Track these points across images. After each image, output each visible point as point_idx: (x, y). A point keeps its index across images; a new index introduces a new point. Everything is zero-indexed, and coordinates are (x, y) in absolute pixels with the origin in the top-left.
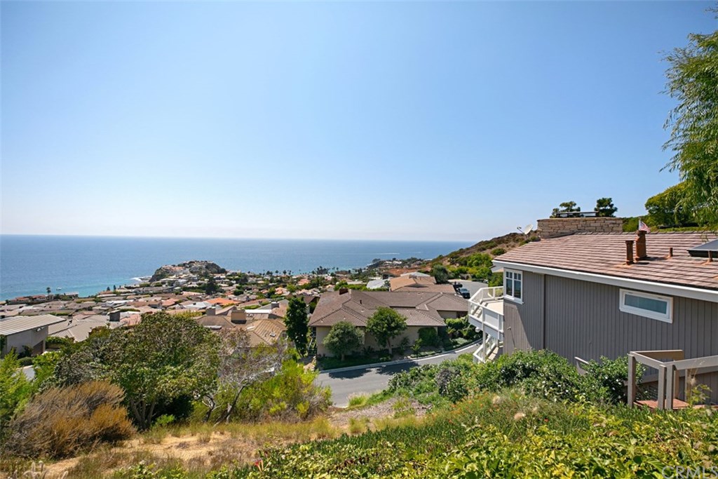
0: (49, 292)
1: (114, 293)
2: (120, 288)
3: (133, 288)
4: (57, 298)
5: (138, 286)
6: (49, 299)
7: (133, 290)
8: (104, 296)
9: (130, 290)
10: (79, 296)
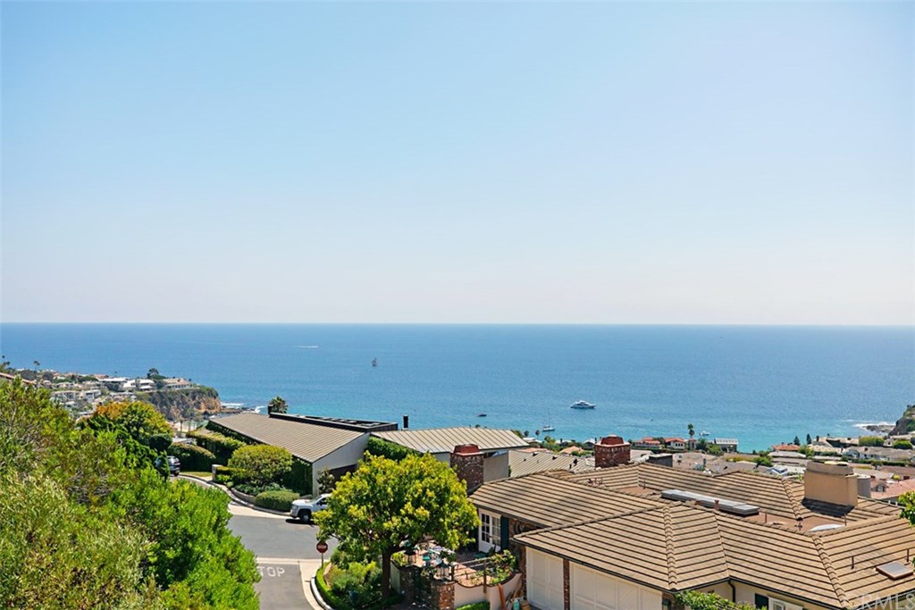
0: (692, 433)
1: (803, 452)
2: (818, 443)
3: (845, 446)
4: (702, 447)
5: (856, 441)
6: (690, 447)
7: (844, 450)
8: (781, 454)
9: (838, 450)
10: (738, 450)
